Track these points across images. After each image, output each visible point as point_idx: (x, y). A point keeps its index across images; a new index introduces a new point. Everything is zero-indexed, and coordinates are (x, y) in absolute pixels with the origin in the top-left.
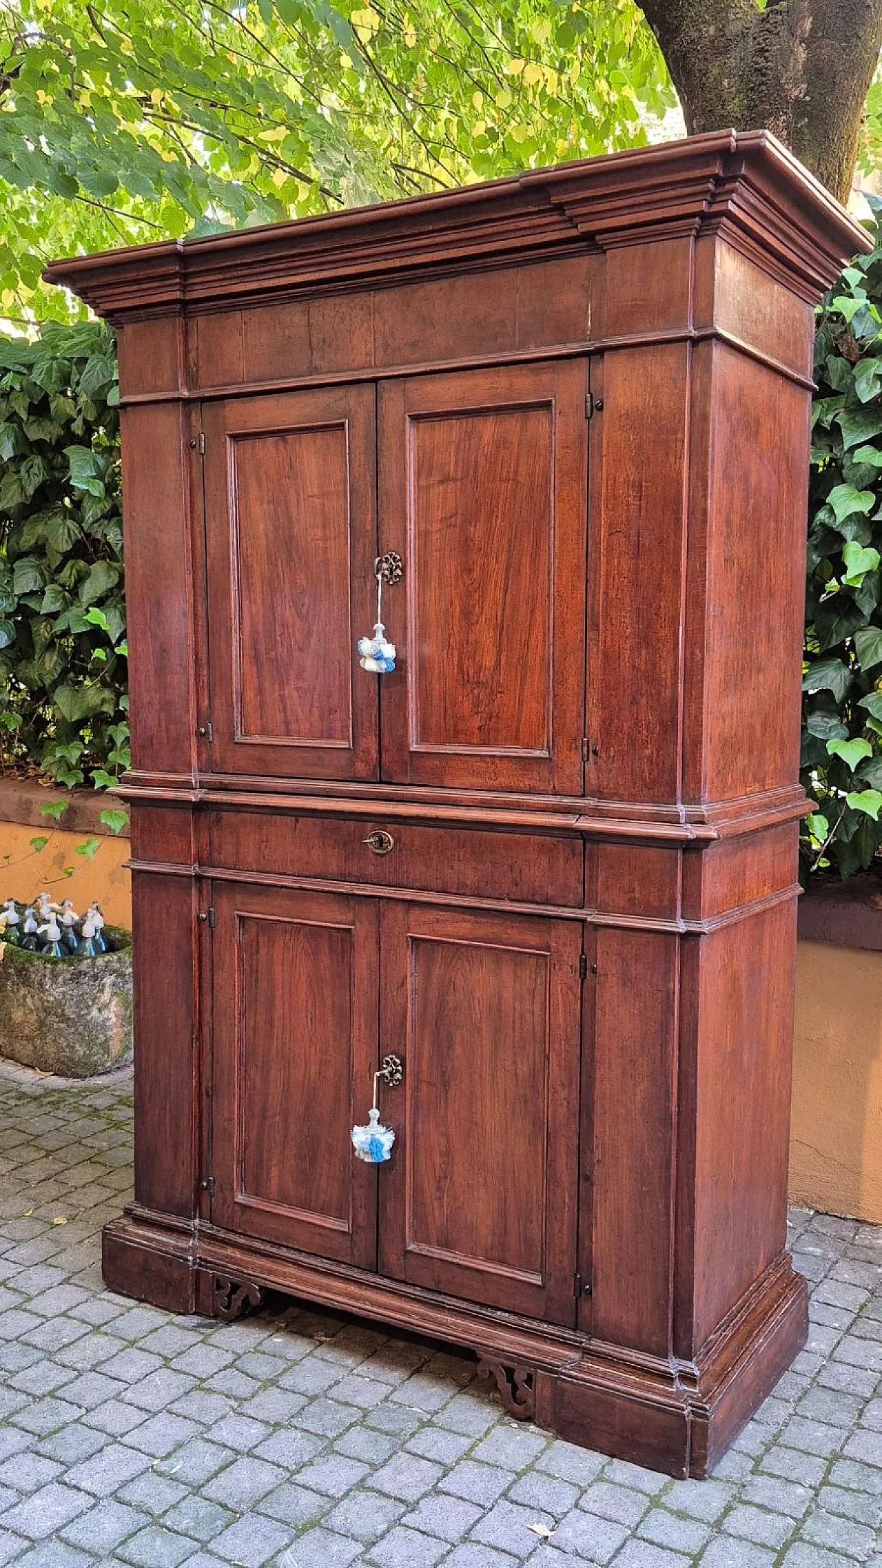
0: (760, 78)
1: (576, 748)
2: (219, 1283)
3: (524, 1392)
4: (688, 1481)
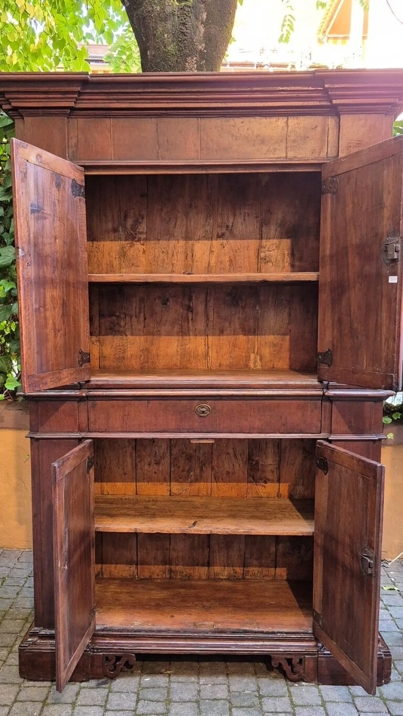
0: (184, 37)
2: (107, 658)
3: (298, 668)
4: (385, 686)
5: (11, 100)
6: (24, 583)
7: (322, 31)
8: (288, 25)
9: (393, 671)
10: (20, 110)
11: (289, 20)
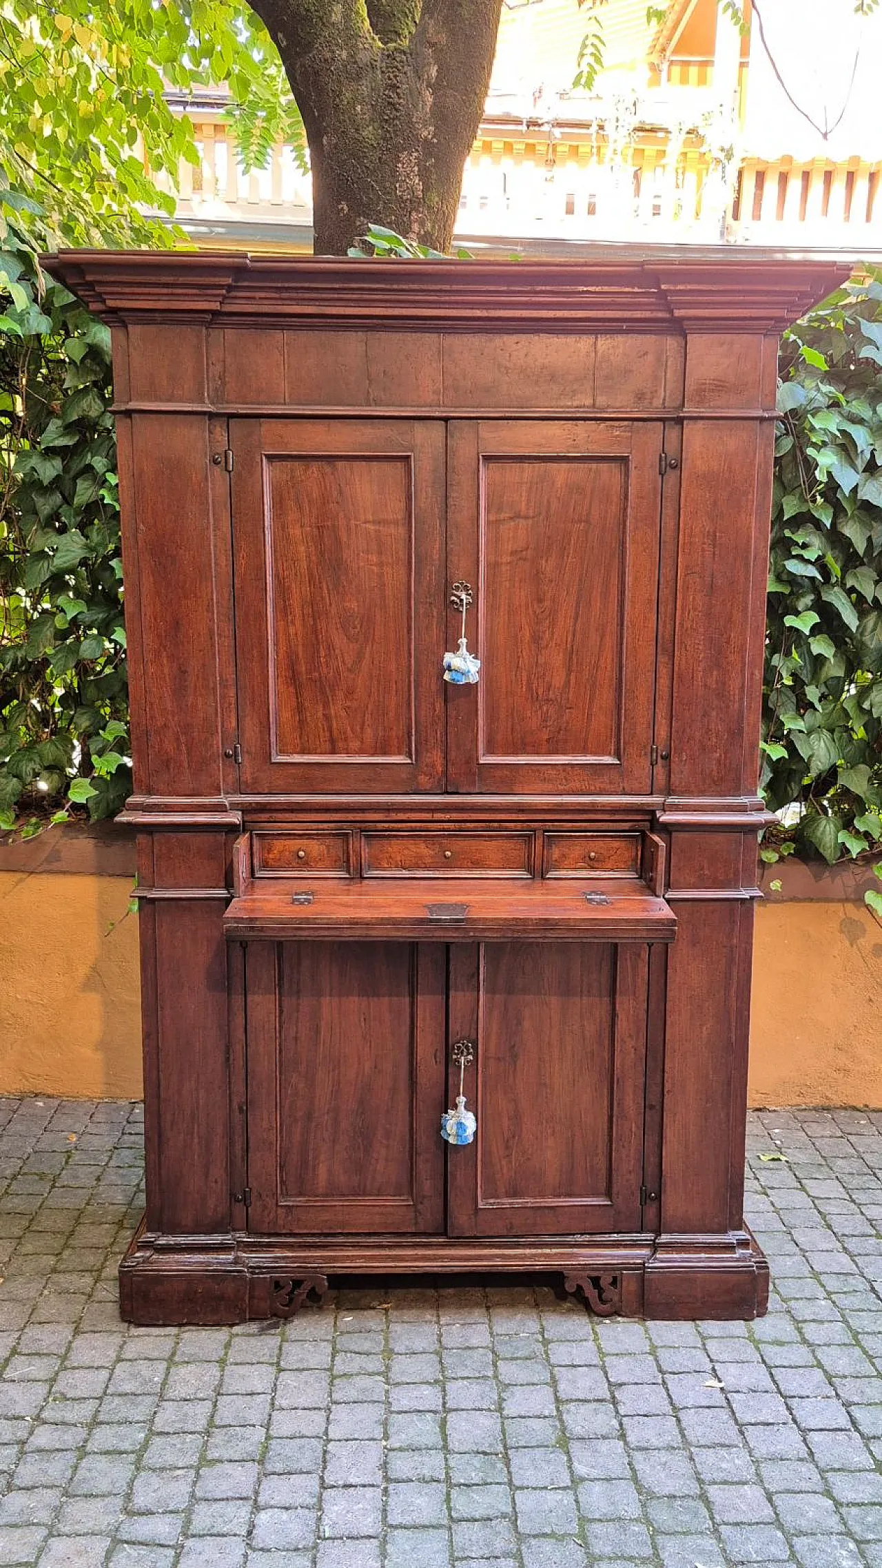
0: (394, 113)
1: (646, 754)
2: (277, 1285)
3: (610, 1293)
4: (757, 1320)
5: (105, 297)
6: (107, 1159)
7: (658, 48)
8: (592, 54)
9: (772, 1296)
10: (121, 314)
11: (592, 44)
